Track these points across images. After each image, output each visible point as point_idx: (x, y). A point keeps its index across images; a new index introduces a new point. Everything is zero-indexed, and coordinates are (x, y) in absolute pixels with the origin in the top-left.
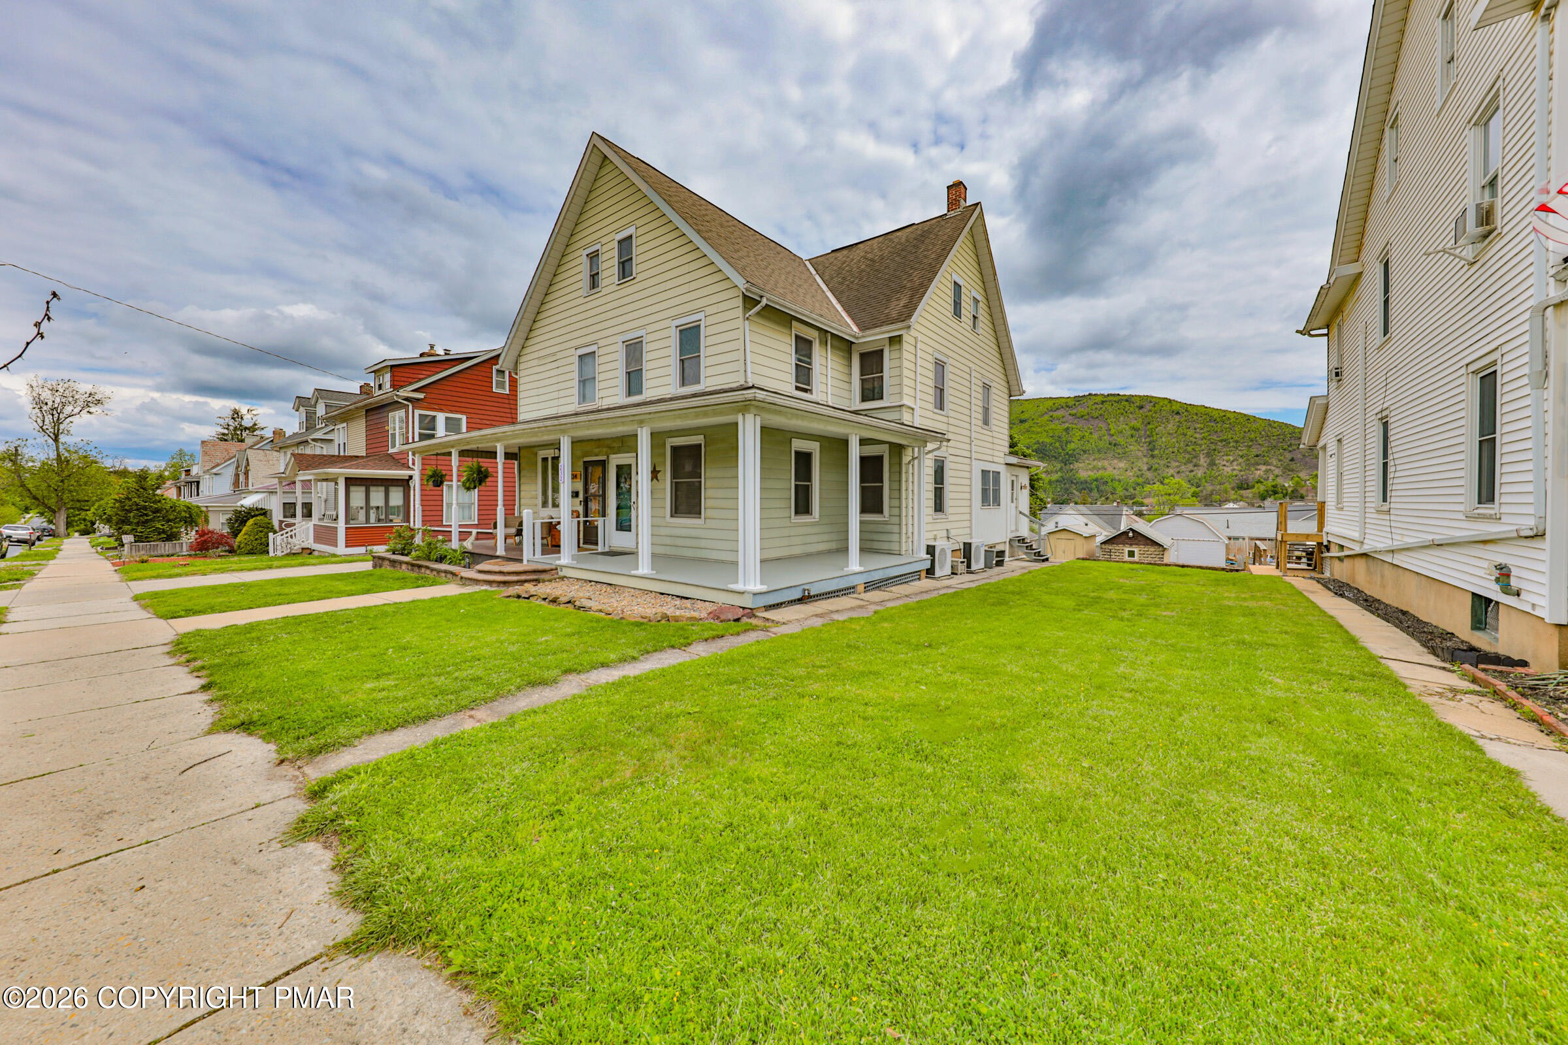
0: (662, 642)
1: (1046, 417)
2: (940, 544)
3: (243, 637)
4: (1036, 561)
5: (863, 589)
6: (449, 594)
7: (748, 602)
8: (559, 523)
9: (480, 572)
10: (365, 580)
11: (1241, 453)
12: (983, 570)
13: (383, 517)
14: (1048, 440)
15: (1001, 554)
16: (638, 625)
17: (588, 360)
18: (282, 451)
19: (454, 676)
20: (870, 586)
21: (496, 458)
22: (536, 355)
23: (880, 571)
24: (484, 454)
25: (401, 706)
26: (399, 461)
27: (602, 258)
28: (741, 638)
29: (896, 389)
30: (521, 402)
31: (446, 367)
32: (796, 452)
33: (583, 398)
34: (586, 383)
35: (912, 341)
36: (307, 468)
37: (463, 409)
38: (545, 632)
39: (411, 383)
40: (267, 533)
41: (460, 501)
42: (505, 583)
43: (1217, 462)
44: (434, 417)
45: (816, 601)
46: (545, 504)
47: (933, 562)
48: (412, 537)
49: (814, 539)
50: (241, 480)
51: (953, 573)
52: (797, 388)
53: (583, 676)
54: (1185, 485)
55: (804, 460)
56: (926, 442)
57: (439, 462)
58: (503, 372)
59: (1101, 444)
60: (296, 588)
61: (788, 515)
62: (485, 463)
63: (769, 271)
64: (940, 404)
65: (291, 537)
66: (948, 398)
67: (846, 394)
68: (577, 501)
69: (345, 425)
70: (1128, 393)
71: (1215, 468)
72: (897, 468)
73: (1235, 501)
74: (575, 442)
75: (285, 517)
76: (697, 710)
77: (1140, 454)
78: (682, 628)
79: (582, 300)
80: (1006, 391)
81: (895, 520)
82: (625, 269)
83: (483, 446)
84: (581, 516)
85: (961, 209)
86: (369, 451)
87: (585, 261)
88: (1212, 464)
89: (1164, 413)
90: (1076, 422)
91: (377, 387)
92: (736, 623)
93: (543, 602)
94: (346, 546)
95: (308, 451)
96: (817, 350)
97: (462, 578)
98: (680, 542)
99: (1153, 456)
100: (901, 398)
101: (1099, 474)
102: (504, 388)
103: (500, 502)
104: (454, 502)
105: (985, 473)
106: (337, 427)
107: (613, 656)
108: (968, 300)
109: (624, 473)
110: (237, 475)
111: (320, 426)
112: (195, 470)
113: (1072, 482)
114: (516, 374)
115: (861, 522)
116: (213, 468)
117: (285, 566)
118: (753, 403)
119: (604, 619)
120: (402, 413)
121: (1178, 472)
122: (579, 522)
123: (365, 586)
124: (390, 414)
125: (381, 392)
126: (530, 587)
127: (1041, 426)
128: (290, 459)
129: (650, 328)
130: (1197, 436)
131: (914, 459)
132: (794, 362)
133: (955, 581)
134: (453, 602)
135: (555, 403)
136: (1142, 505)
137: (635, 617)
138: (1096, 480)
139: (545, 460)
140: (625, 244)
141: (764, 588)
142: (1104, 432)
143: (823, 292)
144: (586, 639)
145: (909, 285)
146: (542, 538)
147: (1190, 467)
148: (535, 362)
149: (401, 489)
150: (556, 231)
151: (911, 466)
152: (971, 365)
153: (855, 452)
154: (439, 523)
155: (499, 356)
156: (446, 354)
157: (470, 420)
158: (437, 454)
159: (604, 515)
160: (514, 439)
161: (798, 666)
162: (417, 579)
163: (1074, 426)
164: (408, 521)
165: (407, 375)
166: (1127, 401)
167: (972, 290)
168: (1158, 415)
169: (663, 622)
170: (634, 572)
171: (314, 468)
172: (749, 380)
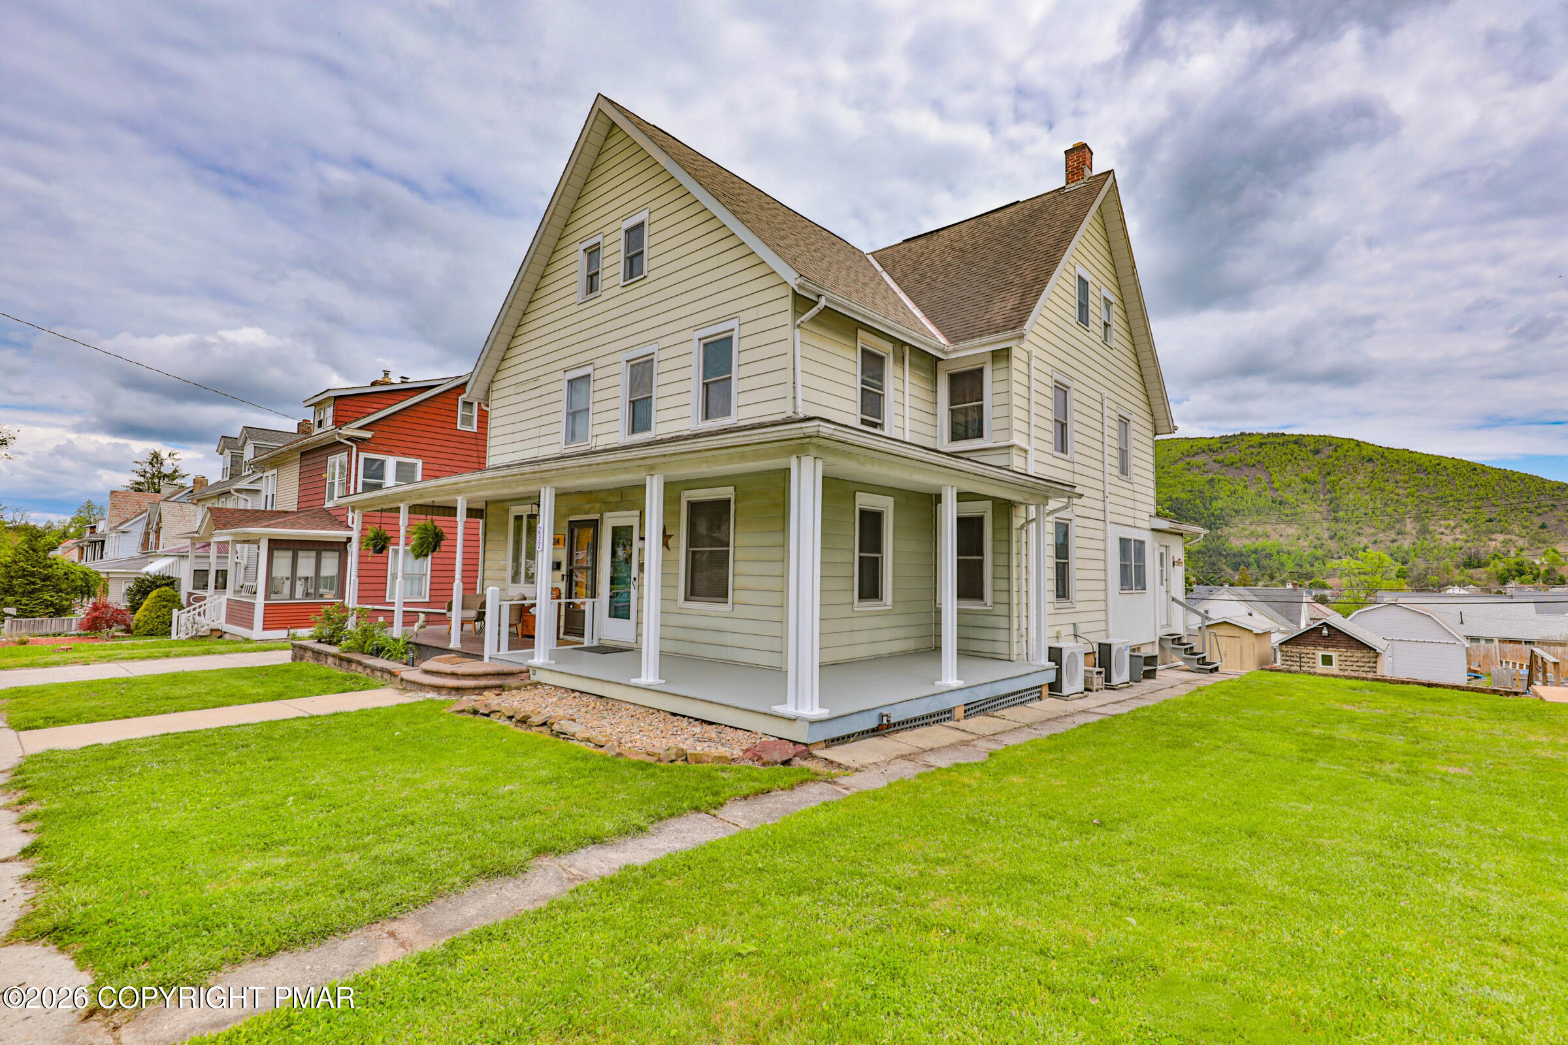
0: (681, 800)
1: (1181, 465)
2: (1068, 645)
3: (102, 766)
4: (1199, 671)
5: (963, 714)
6: (383, 704)
7: (801, 734)
8: (534, 605)
9: (427, 672)
10: (279, 679)
11: (1465, 517)
12: (1128, 685)
13: (311, 591)
14: (1184, 496)
15: (1151, 660)
16: (643, 766)
17: (581, 386)
18: (200, 504)
19: (373, 853)
20: (973, 709)
21: (455, 516)
22: (513, 380)
23: (987, 687)
24: (441, 511)
25: (288, 908)
26: (336, 518)
27: (604, 253)
28: (799, 795)
29: (1002, 423)
30: (491, 442)
31: (401, 398)
32: (862, 512)
33: (572, 435)
34: (576, 415)
35: (1024, 356)
36: (225, 527)
37: (418, 452)
38: (509, 776)
39: (358, 419)
40: (171, 609)
41: (409, 571)
42: (458, 690)
43: (1431, 528)
44: (383, 462)
45: (898, 731)
46: (515, 579)
47: (1059, 672)
48: (345, 620)
49: (886, 634)
50: (151, 540)
51: (1086, 689)
52: (863, 422)
53: (564, 861)
54: (1388, 560)
55: (871, 522)
56: (1047, 498)
57: (384, 520)
58: (471, 404)
59: (1261, 502)
60: (190, 689)
61: (850, 601)
62: (440, 522)
63: (825, 264)
64: (1062, 445)
65: (199, 614)
66: (1072, 436)
67: (929, 430)
68: (559, 574)
69: (275, 471)
70: (1296, 432)
71: (1428, 536)
72: (1003, 535)
73: (1462, 584)
74: (560, 495)
75: (194, 588)
76: (752, 948)
77: (1318, 516)
78: (709, 776)
79: (575, 308)
80: (1150, 426)
81: (1002, 609)
82: (633, 264)
83: (439, 500)
84: (563, 596)
85: (1085, 180)
86: (302, 505)
87: (582, 257)
88: (1424, 531)
89: (1350, 460)
90: (1223, 471)
91: (316, 424)
92: (787, 769)
93: (508, 723)
94: (264, 629)
95: (230, 504)
96: (891, 369)
97: (402, 680)
98: (697, 636)
99: (1337, 520)
100: (1010, 437)
101: (1260, 543)
102: (471, 424)
103: (458, 576)
104: (400, 574)
105: (1124, 542)
106: (266, 474)
107: (608, 826)
108: (1097, 302)
109: (622, 536)
110: (147, 534)
111: (247, 473)
112: (101, 527)
113: (1221, 554)
114: (487, 406)
115: (960, 612)
116: (121, 524)
117: (186, 655)
118: (814, 440)
119: (594, 756)
120: (344, 456)
121: (1375, 542)
122: (559, 604)
123: (277, 688)
124: (331, 459)
125: (321, 430)
126: (491, 699)
127: (1175, 477)
128: (205, 515)
129: (664, 342)
130: (1400, 491)
131: (1028, 522)
132: (859, 386)
133: (1091, 701)
134: (384, 718)
135: (534, 443)
136: (1324, 587)
137: (638, 754)
138: (1255, 552)
139: (518, 518)
140: (635, 234)
141: (824, 713)
142: (1264, 484)
143: (895, 293)
144: (568, 790)
145: (1017, 281)
146: (510, 626)
147: (1392, 535)
148: (512, 390)
149: (337, 554)
150: (546, 220)
151: (1024, 532)
152: (1102, 390)
153: (949, 513)
154: (381, 600)
155: (465, 384)
156: (402, 382)
157: (427, 466)
158: (382, 510)
159: (593, 596)
160: (479, 490)
161: (900, 858)
162: (345, 679)
163: (1222, 477)
164: (343, 597)
165: (354, 409)
166: (1296, 442)
167: (1102, 289)
168: (1341, 463)
169: (679, 763)
170: (634, 681)
171: (233, 526)
172: (799, 410)
